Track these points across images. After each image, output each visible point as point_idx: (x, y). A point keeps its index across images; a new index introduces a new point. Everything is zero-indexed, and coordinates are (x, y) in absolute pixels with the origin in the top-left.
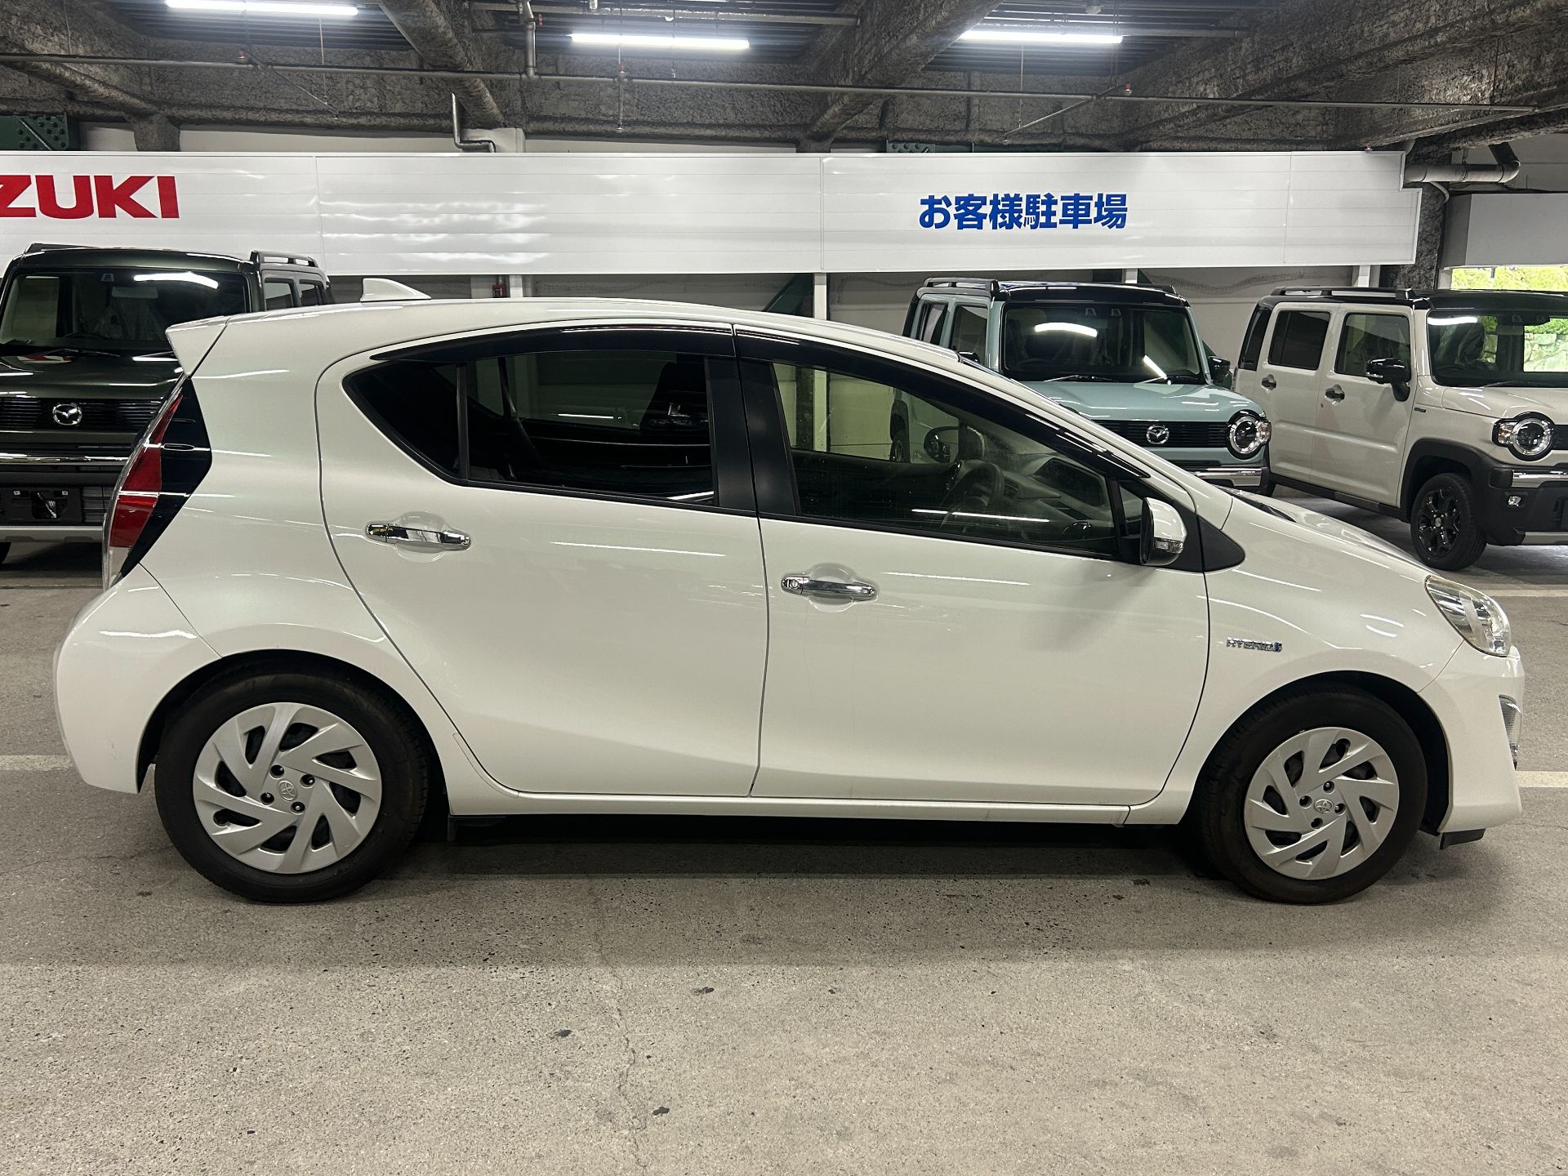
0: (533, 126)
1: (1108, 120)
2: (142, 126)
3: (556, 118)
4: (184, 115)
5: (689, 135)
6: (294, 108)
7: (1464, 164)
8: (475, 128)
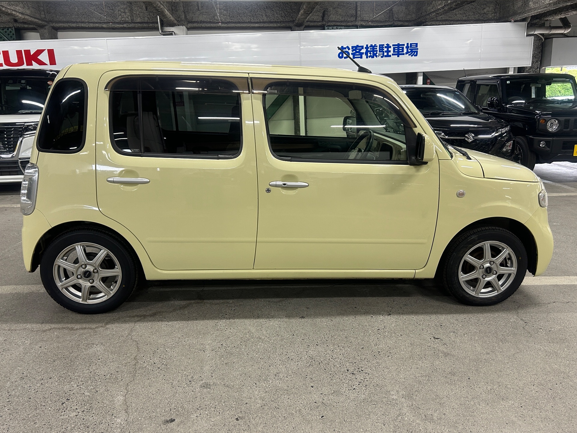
0: (190, 25)
1: (410, 15)
2: (42, 30)
3: (198, 22)
4: (58, 26)
5: (249, 27)
6: (99, 21)
7: (550, 26)
8: (167, 27)
